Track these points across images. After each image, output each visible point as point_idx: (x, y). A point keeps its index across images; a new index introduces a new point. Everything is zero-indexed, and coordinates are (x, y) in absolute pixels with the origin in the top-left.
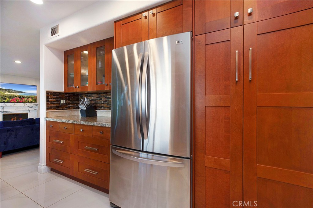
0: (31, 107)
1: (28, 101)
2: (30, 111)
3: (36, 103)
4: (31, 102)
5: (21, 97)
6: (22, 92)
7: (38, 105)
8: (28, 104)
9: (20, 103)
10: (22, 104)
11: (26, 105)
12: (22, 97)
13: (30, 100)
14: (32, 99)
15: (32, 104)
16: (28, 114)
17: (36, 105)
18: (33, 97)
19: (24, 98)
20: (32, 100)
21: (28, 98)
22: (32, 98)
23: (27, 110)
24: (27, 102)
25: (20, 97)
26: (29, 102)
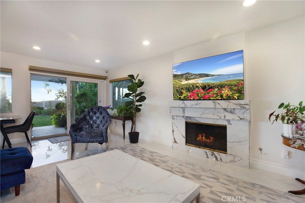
0: (231, 112)
1: (222, 96)
2: (231, 122)
3: (241, 102)
4: (229, 98)
5: (205, 86)
6: (207, 75)
7: (247, 107)
8: (224, 104)
9: (205, 100)
10: (208, 104)
11: (218, 106)
12: (209, 86)
13: (226, 92)
14: (231, 89)
15: (229, 104)
16: (226, 127)
17: (242, 107)
18: (233, 83)
19: (211, 88)
20: (230, 93)
21: (221, 87)
22: (230, 87)
23: (223, 118)
24: (219, 98)
25: (204, 88)
26: (224, 100)
